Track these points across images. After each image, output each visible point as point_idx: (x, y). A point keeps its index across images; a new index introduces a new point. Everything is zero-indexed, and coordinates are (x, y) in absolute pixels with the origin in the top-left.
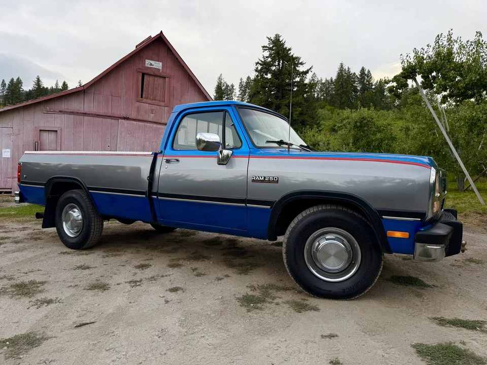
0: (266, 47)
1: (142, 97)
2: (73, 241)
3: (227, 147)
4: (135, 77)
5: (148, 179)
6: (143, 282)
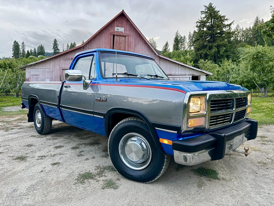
0: (203, 12)
2: (38, 129)
3: (91, 78)
4: (109, 38)
5: (58, 97)
6: (47, 157)
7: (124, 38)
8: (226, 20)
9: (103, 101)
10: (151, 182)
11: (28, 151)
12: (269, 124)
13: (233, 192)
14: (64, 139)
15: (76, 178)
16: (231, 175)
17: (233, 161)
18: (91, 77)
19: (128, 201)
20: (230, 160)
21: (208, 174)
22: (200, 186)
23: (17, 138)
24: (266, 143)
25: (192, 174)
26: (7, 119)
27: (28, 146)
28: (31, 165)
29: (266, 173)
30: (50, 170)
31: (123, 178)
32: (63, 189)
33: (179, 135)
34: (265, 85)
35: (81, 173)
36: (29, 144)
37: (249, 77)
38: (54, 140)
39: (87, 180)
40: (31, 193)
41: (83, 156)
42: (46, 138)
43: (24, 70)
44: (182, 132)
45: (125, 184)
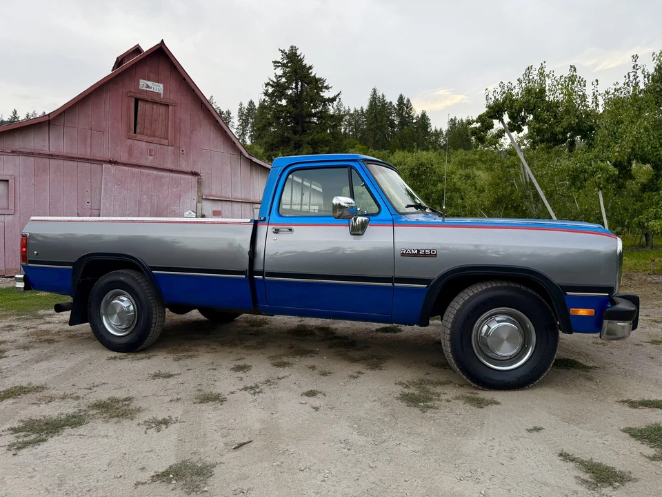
0: (279, 62)
1: (135, 132)
2: (117, 341)
3: (359, 213)
4: (125, 104)
7: (162, 109)
9: (425, 255)
18: (359, 210)
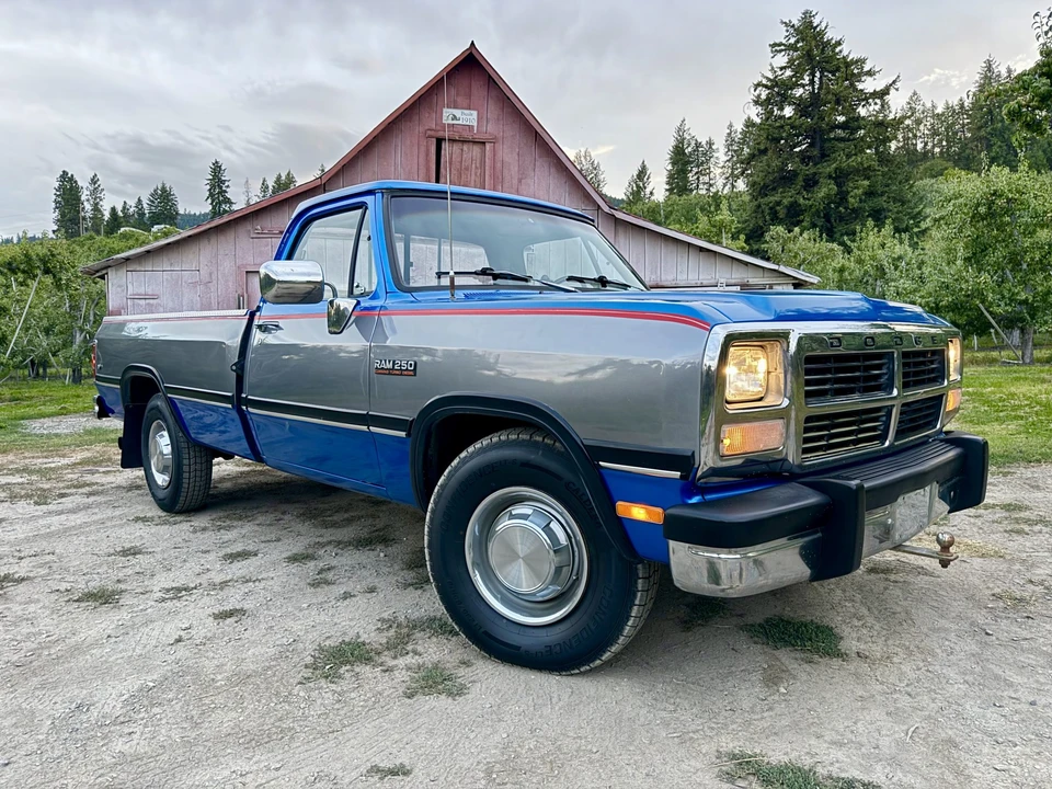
0: (780, 44)
2: (161, 494)
3: (357, 291)
4: (423, 149)
5: (234, 368)
6: (195, 591)
7: (476, 149)
8: (870, 73)
9: (402, 373)
10: (588, 668)
11: (124, 570)
12: (1039, 461)
13: (896, 700)
14: (256, 528)
15: (309, 660)
16: (890, 642)
17: (898, 592)
18: (357, 286)
19: (505, 735)
20: (886, 589)
21: (802, 639)
22: (772, 680)
23: (80, 526)
24: (1027, 528)
25: (742, 641)
26: (40, 460)
27: (126, 553)
28: (137, 620)
29: (1025, 634)
30: (209, 635)
31: (484, 657)
32: (259, 701)
33: (690, 486)
34: (1022, 320)
35: (327, 643)
36: (127, 545)
37: (961, 289)
38: (222, 531)
39: (348, 667)
40: (141, 716)
41: (331, 587)
42: (189, 524)
43: (102, 277)
44: (699, 473)
45: (492, 681)
